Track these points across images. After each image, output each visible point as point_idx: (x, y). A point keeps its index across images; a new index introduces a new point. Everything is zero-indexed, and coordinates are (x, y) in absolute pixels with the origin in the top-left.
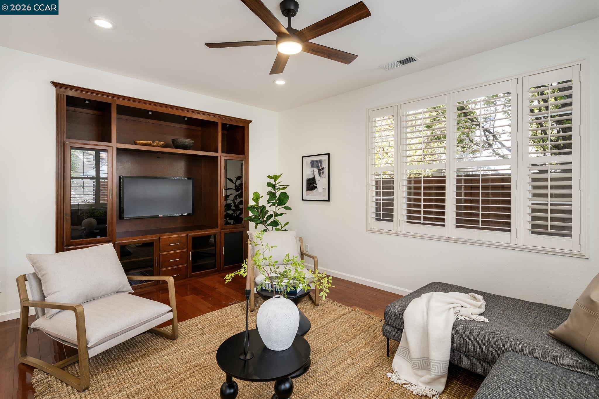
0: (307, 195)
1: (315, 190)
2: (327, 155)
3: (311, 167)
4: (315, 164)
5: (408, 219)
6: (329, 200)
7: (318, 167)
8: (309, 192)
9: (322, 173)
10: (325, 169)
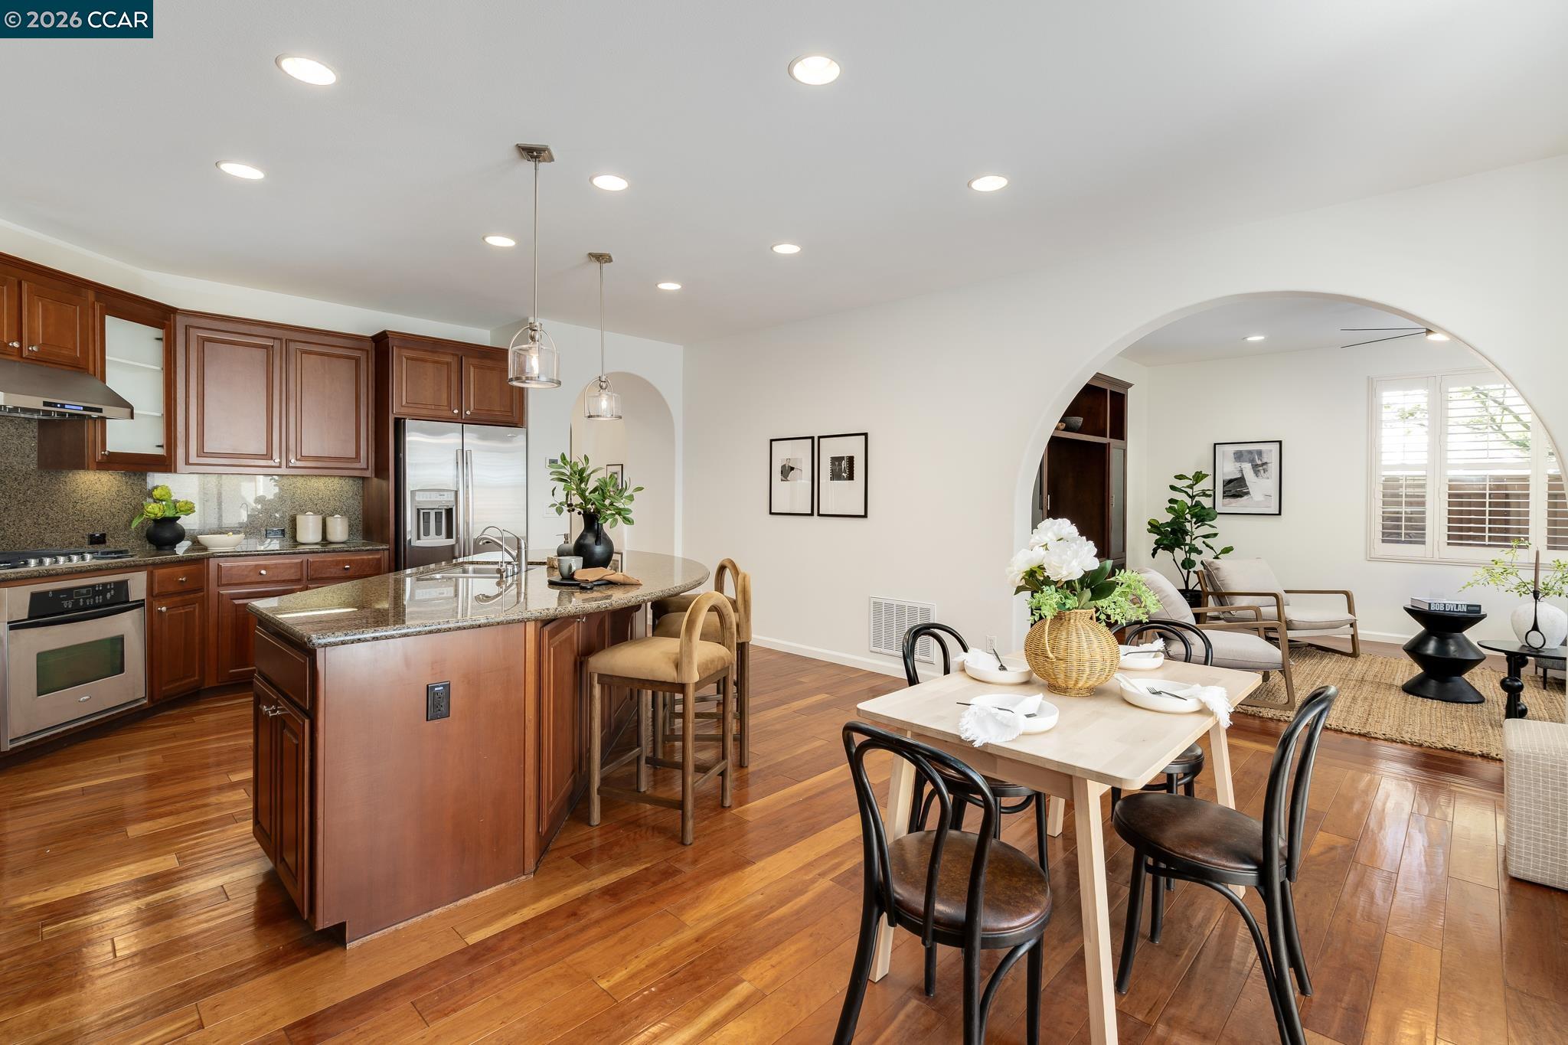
0: (1224, 505)
1: (1245, 497)
2: (1278, 443)
3: (1234, 460)
4: (1246, 456)
5: (1449, 539)
6: (1280, 514)
7: (1252, 461)
8: (1227, 500)
9: (1262, 472)
10: (1269, 465)
